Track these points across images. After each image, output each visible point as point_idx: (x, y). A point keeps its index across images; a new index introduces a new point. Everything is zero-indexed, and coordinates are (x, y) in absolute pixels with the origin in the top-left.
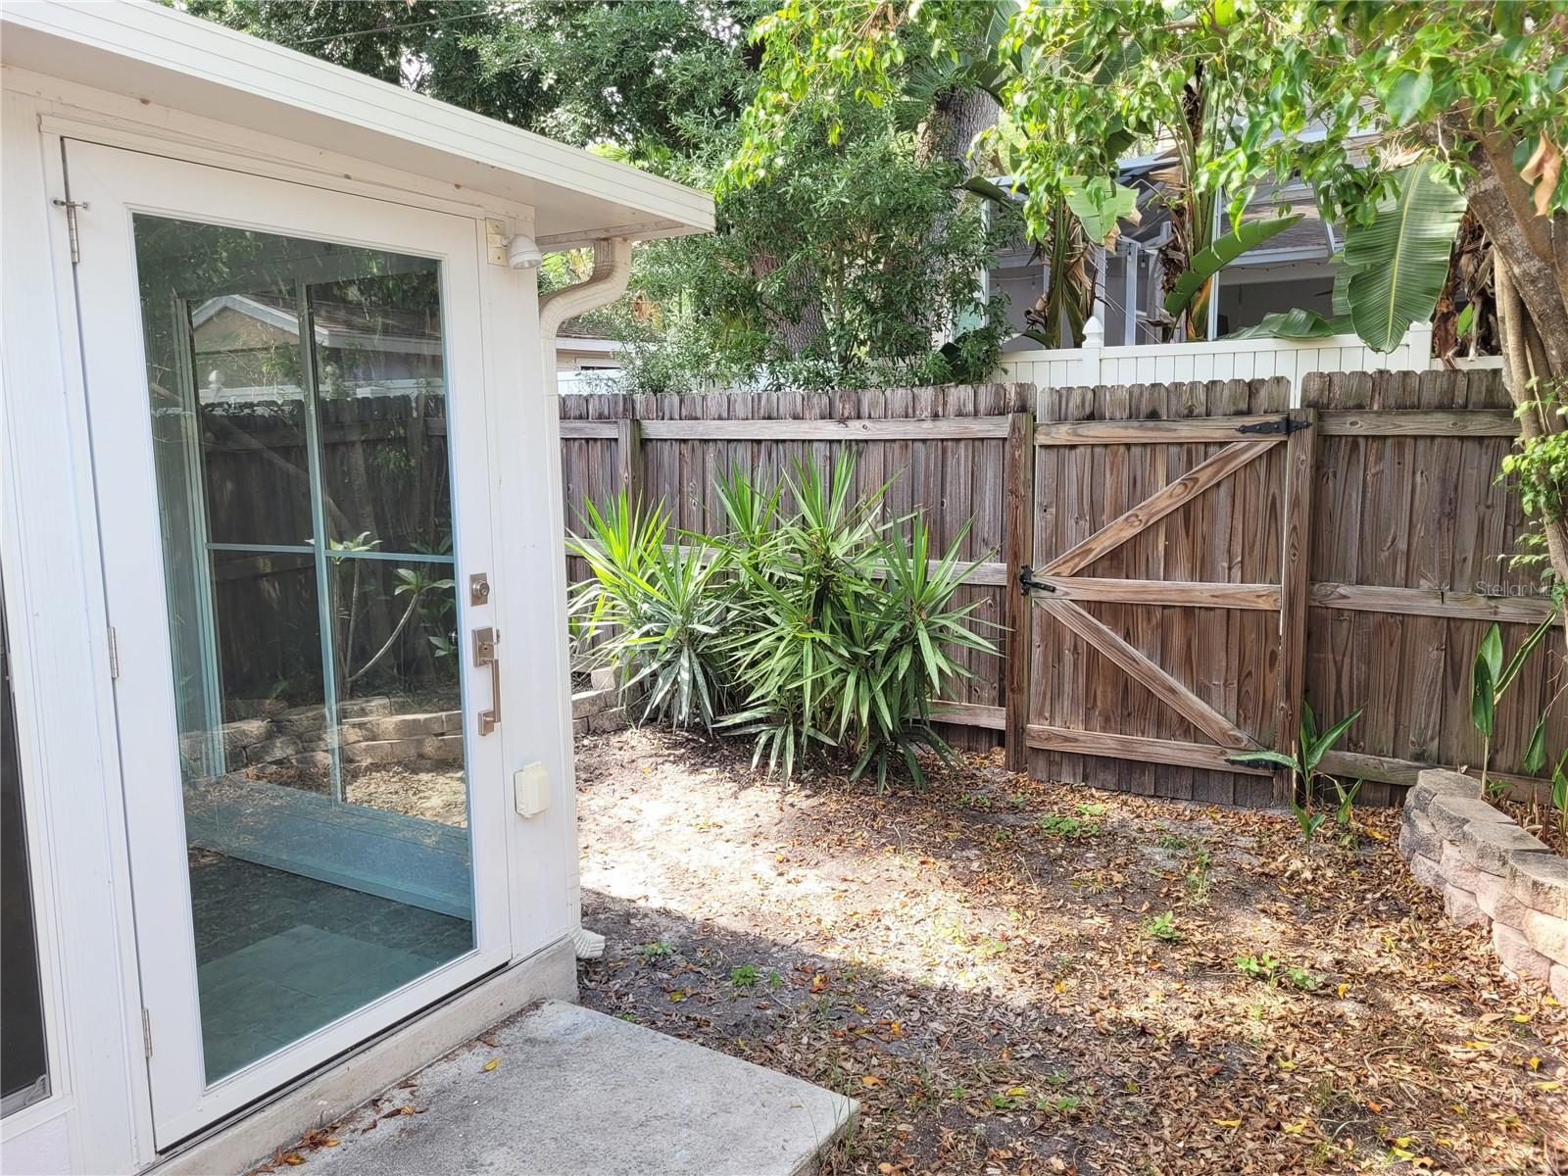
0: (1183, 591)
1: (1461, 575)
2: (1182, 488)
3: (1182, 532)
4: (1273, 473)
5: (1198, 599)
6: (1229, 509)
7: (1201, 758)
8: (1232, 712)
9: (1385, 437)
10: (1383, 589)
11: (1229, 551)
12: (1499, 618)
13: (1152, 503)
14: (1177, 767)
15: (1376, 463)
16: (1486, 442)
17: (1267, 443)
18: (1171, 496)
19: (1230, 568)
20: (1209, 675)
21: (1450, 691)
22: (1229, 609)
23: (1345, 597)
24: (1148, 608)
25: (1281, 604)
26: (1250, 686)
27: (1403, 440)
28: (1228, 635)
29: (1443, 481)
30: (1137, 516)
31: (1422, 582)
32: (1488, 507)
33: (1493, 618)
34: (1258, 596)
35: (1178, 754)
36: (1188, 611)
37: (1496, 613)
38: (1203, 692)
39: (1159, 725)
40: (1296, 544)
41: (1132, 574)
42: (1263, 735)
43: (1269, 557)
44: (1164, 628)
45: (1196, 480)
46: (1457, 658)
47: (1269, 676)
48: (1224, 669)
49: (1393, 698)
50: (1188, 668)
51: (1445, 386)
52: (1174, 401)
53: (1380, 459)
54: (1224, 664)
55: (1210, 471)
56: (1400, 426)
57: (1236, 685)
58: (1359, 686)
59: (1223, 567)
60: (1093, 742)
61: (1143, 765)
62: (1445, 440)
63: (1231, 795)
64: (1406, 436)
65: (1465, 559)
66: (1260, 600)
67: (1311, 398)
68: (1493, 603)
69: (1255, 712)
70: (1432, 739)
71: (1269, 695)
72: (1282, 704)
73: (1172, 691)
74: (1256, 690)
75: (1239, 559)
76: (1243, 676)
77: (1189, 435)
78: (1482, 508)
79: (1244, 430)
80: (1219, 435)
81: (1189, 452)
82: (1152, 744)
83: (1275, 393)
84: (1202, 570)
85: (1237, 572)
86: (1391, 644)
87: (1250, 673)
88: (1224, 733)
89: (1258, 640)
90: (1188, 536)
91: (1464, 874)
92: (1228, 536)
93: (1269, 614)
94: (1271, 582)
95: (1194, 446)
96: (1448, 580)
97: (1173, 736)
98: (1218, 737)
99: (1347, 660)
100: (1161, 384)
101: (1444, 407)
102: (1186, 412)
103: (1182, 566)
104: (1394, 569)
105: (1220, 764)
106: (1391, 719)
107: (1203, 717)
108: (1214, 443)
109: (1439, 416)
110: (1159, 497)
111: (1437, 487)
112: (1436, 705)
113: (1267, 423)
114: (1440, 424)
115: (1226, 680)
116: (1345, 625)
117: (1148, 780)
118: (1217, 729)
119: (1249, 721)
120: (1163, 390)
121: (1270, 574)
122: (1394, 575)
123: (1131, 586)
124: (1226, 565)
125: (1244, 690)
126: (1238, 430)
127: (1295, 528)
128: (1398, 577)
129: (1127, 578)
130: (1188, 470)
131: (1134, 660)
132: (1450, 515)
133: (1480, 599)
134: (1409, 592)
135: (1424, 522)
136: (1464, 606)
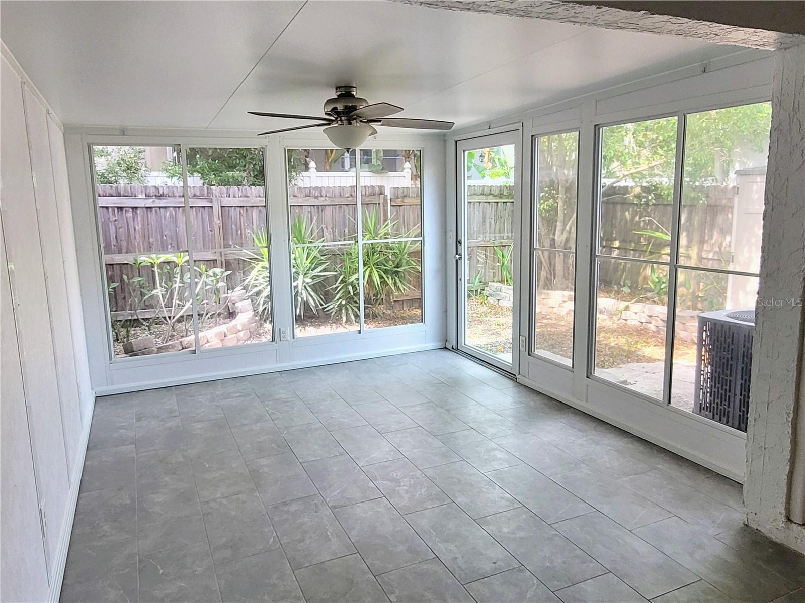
1: (486, 235)
9: (471, 202)
10: (473, 241)
27: (475, 203)
29: (483, 212)
31: (480, 238)
37: (494, 244)
46: (487, 256)
51: (482, 189)
53: (470, 208)
56: (475, 199)
62: (483, 203)
65: (487, 232)
68: (494, 242)
78: (490, 219)
96: (485, 237)
104: (474, 235)
109: (482, 196)
114: (483, 198)
128: (475, 238)
132: (484, 221)
133: (491, 241)
134: (477, 241)
135: (479, 223)
136: (488, 243)
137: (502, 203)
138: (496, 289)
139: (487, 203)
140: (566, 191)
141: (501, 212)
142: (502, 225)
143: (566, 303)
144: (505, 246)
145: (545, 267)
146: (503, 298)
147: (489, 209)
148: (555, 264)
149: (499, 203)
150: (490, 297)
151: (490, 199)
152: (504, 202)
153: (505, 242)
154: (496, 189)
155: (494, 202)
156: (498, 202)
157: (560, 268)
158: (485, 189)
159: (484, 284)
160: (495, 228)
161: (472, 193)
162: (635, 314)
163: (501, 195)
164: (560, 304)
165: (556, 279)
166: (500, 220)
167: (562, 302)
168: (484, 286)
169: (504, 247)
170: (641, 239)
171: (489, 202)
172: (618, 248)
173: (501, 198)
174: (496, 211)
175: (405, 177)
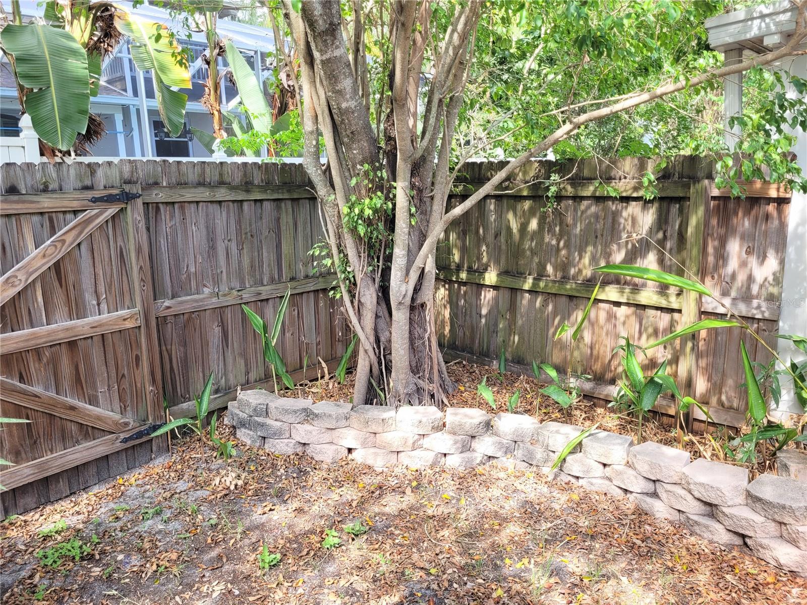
0: (67, 329)
1: (221, 281)
2: (54, 248)
3: (56, 284)
4: (117, 230)
5: (82, 333)
6: (91, 262)
7: (102, 448)
8: (117, 405)
9: (173, 203)
10: (189, 297)
11: (96, 292)
12: (244, 301)
13: (29, 263)
14: (84, 464)
15: (170, 220)
16: (223, 204)
17: (112, 211)
18: (44, 256)
19: (99, 304)
20: (95, 388)
21: (225, 348)
22: (103, 334)
23: (168, 308)
24: (37, 352)
25: (140, 322)
26: (125, 384)
27: (183, 204)
28: (105, 354)
29: (207, 227)
30: (16, 277)
31: (205, 289)
32: (229, 241)
33: (240, 302)
34: (125, 320)
35: (85, 453)
36: (72, 345)
37: (242, 299)
38: (93, 401)
39: (63, 439)
40: (144, 278)
41: (16, 327)
42: (139, 414)
43: (125, 291)
44: (54, 363)
45: (63, 242)
46: (226, 329)
47: (137, 372)
48: (106, 378)
49: (201, 362)
50: (79, 387)
51: (200, 171)
52: (29, 179)
53: (172, 217)
54: (106, 375)
55: (74, 233)
56: (183, 196)
57: (116, 387)
58: (181, 362)
59: (93, 305)
60: (11, 478)
61: (57, 476)
62: (204, 204)
63: (125, 464)
64: (185, 202)
65: (222, 272)
66: (126, 322)
67: (126, 177)
68: (239, 294)
69: (132, 401)
70: (222, 378)
71: (139, 385)
72: (151, 388)
73: (73, 408)
74: (131, 385)
75: (104, 296)
76: (120, 378)
77: (50, 205)
78: (226, 241)
79: (95, 200)
80: (75, 205)
81: (51, 220)
82: (61, 457)
83: (109, 173)
84: (77, 310)
85: (104, 306)
86: (195, 330)
87: (123, 375)
88: (116, 423)
89: (127, 351)
90: (61, 286)
91: (322, 435)
92: (93, 280)
93: (130, 331)
94: (128, 308)
95: (54, 215)
96: (217, 286)
97: (78, 442)
98: (113, 428)
99: (173, 347)
100: (15, 164)
101: (201, 184)
102: (42, 187)
103: (61, 310)
104: (190, 285)
105: (118, 446)
106: (201, 375)
107: (99, 418)
108: (69, 211)
109: (201, 189)
110: (34, 259)
111: (204, 232)
112: (221, 358)
113: (110, 195)
114: (204, 194)
115: (109, 386)
116: (169, 325)
117: (63, 485)
118: (111, 423)
119: (129, 409)
120: (18, 169)
121: (127, 302)
122: (191, 289)
123: (17, 337)
124: (95, 302)
125: (121, 388)
126: (91, 201)
127: (141, 268)
128: (193, 289)
129: (13, 331)
130: (52, 235)
131: (36, 396)
132: (213, 248)
133: (235, 293)
134: (201, 296)
135: (201, 254)
136: (228, 298)
137: (253, 203)
138: (255, 410)
139: (216, 206)
140: (412, 171)
141: (250, 225)
142: (256, 254)
143: (426, 439)
144: (267, 300)
145: (366, 351)
146: (275, 434)
147: (221, 219)
148: (390, 341)
149: (246, 205)
150: (243, 430)
151: (222, 194)
152: (256, 201)
153: (266, 291)
154: (236, 171)
155: (233, 201)
156: (242, 201)
157: (402, 352)
158: (208, 170)
159: (226, 394)
160: (240, 262)
161: (174, 180)
162: (601, 467)
163: (247, 186)
164: (414, 443)
165: (393, 374)
166: (252, 243)
167: (417, 437)
168: (226, 398)
169: (265, 303)
170: (545, 268)
171: (220, 202)
172: (495, 288)
173: (248, 191)
174: (239, 222)
175: (23, 147)
